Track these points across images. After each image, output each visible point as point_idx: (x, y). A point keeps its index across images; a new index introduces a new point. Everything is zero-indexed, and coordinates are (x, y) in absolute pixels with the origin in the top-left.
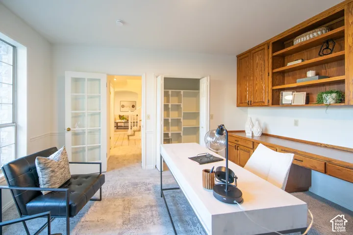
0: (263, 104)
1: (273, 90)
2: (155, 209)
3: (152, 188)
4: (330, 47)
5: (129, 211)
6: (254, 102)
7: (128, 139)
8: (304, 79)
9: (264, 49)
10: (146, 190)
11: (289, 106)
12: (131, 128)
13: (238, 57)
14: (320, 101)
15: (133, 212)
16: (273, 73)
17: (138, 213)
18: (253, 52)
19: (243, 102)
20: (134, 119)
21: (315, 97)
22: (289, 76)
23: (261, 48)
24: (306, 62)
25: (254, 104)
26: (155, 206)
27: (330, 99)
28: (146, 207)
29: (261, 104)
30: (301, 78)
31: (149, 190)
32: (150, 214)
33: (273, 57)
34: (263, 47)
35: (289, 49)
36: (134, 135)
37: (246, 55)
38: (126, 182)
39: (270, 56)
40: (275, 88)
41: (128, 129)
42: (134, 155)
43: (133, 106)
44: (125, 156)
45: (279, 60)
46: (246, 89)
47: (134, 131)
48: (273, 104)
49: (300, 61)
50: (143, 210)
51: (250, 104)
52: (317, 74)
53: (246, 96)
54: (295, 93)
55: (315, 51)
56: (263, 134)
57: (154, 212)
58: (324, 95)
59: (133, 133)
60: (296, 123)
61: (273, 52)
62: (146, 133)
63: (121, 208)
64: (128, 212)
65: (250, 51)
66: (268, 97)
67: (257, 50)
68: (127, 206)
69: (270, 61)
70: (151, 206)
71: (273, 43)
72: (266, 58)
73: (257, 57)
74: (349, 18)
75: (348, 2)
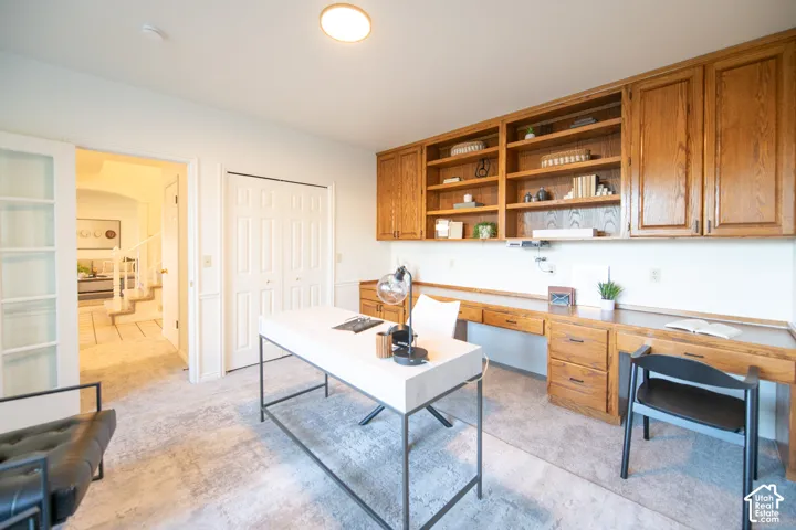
0: (414, 237)
1: (427, 216)
2: (258, 443)
3: (234, 413)
4: (486, 168)
5: (199, 468)
6: (403, 234)
7: (113, 323)
8: (460, 205)
9: (415, 152)
10: (221, 421)
11: (446, 239)
12: (122, 295)
13: (379, 155)
14: (476, 235)
15: (207, 468)
16: (427, 191)
17: (221, 465)
18: (402, 153)
19: (387, 232)
20: (122, 271)
21: (471, 230)
22: (445, 198)
23: (412, 150)
24: (464, 183)
25: (406, 236)
26: (255, 440)
27: (485, 231)
28: (236, 447)
29: (411, 237)
30: (458, 202)
31: (228, 418)
32: (249, 456)
33: (428, 168)
34: (415, 149)
35: (446, 160)
36: (133, 312)
37: (390, 156)
38: (160, 419)
39: (424, 166)
40: (430, 213)
41: (112, 296)
42: (152, 359)
43: (110, 235)
44: (123, 366)
45: (435, 174)
46: (392, 211)
47: (133, 302)
48: (426, 237)
49: (457, 180)
50: (230, 455)
51: (397, 236)
52: (474, 200)
53: (391, 222)
54: (452, 222)
55: (472, 169)
57: (258, 451)
58: (480, 228)
59: (127, 305)
60: (452, 263)
61: (428, 160)
62: (200, 300)
63: (173, 472)
64: (196, 471)
65: (396, 151)
66: (421, 226)
67: (408, 151)
68: (187, 462)
69: (425, 172)
70: (247, 443)
71: (428, 147)
72: (419, 169)
73: (407, 163)
74: (503, 138)
75: (502, 119)
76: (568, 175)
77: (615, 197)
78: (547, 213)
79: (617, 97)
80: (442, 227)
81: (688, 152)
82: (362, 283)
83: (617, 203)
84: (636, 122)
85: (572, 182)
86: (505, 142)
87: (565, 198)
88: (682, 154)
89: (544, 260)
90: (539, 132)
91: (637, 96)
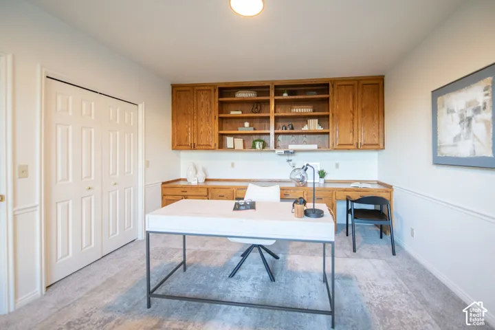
0: (210, 148)
1: (219, 134)
4: (259, 108)
6: (198, 145)
8: (242, 128)
9: (210, 90)
13: (174, 86)
14: (254, 147)
16: (219, 117)
18: (196, 88)
22: (227, 122)
23: (206, 88)
24: (245, 115)
25: (198, 147)
29: (207, 147)
30: (240, 126)
33: (220, 102)
34: (209, 88)
35: (234, 99)
37: (186, 88)
39: (217, 100)
40: (221, 132)
45: (220, 106)
46: (187, 129)
48: (219, 148)
49: (240, 113)
51: (193, 147)
52: (251, 126)
53: (187, 138)
55: (250, 107)
56: (206, 180)
58: (256, 143)
60: (233, 165)
61: (220, 97)
65: (193, 86)
66: (215, 141)
67: (203, 88)
69: (217, 104)
71: (220, 88)
72: (213, 101)
73: (202, 96)
74: (272, 93)
75: (272, 82)
76: (305, 118)
77: (326, 131)
78: (291, 136)
79: (327, 85)
80: (229, 141)
81: (353, 115)
82: (163, 183)
83: (328, 133)
84: (335, 98)
85: (307, 122)
86: (273, 95)
87: (303, 129)
88: (352, 115)
89: (291, 161)
90: (290, 93)
91: (335, 86)
